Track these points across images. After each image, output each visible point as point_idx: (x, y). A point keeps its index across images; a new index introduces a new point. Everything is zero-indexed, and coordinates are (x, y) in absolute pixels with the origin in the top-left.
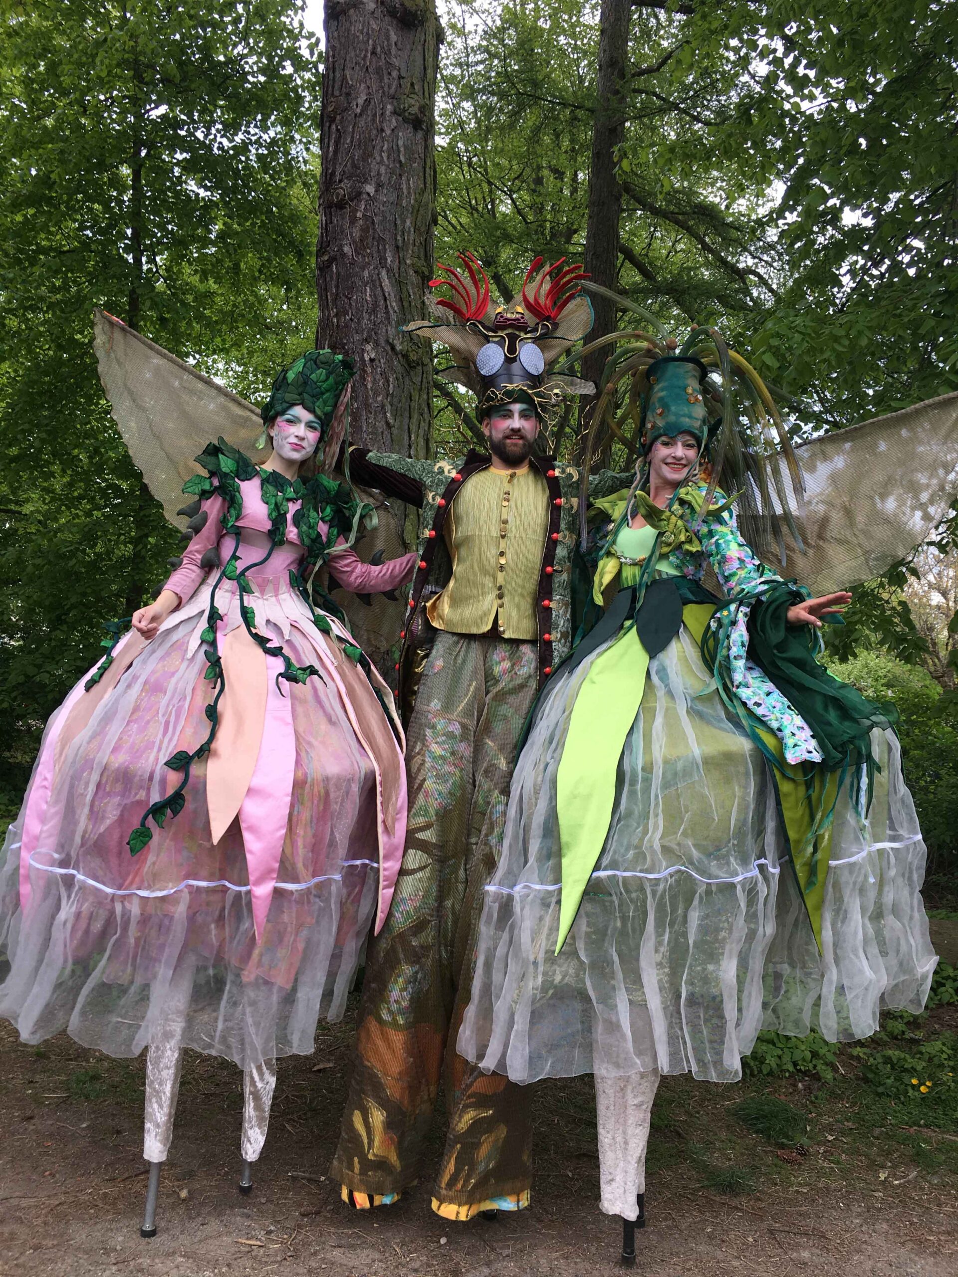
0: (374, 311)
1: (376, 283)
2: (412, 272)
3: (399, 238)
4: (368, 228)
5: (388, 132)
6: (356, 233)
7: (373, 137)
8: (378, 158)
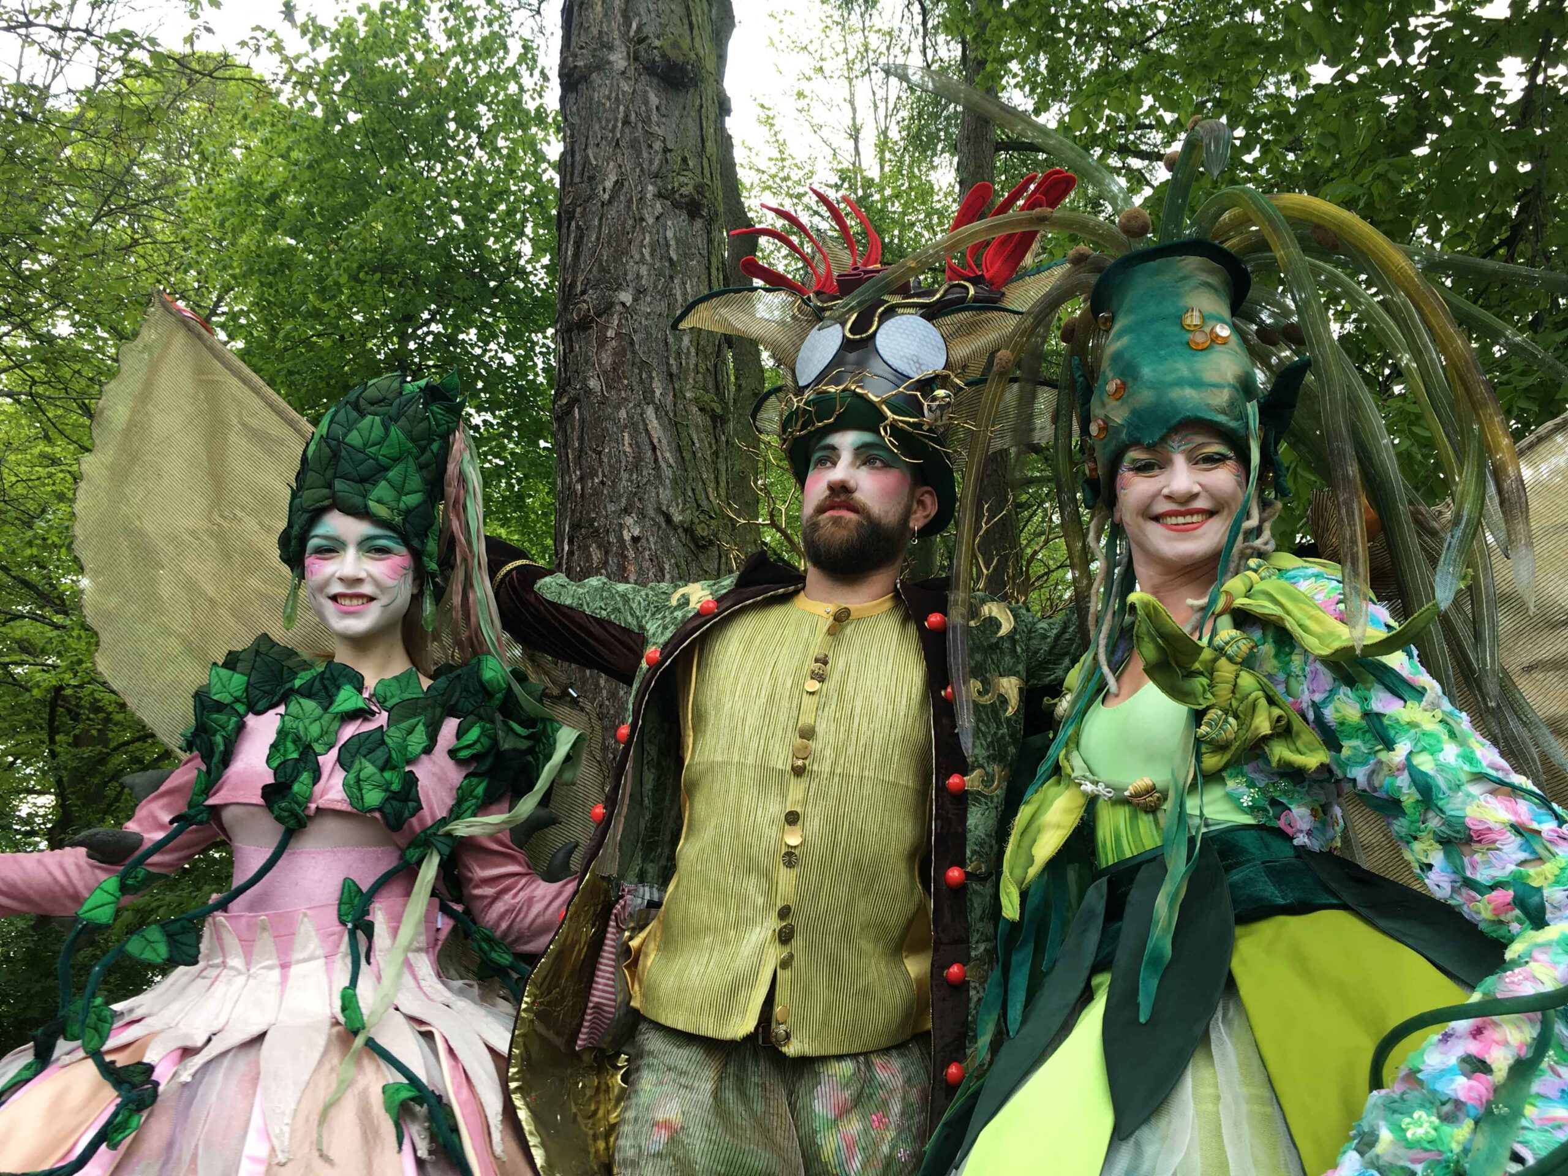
0: (636, 465)
1: (637, 426)
2: (695, 409)
3: (672, 361)
4: (624, 350)
5: (651, 221)
6: (607, 359)
7: (628, 228)
8: (637, 257)
